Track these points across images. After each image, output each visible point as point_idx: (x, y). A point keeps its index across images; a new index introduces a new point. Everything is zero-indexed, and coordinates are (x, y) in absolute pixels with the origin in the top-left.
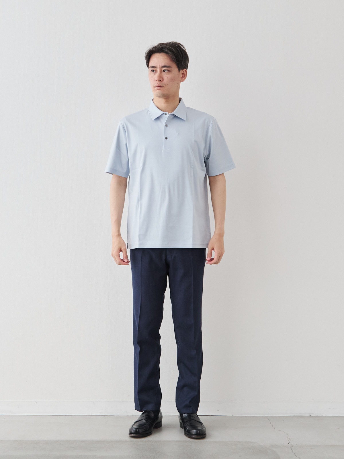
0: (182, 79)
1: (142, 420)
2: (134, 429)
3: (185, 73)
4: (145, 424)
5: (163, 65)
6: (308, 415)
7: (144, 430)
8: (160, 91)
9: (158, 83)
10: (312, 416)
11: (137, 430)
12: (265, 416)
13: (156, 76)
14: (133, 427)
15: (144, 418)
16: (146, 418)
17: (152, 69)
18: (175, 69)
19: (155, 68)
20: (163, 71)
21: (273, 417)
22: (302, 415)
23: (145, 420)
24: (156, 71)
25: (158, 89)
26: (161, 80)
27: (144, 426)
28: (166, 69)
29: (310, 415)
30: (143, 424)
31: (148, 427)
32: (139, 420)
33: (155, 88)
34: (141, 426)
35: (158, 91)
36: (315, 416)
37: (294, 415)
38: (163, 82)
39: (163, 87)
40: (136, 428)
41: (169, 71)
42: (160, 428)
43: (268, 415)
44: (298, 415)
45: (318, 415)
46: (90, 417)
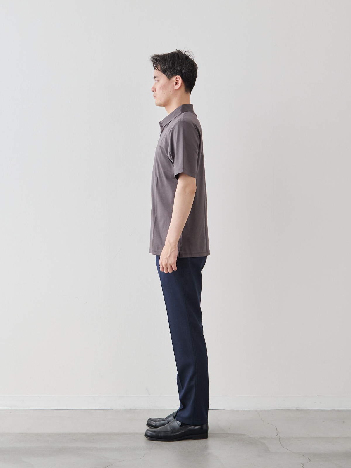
3: (179, 80)
6: (295, 409)
21: (263, 411)
22: (290, 409)
29: (297, 409)
36: (302, 410)
37: (282, 409)
43: (257, 409)
44: (285, 409)
45: (305, 409)
46: (90, 411)
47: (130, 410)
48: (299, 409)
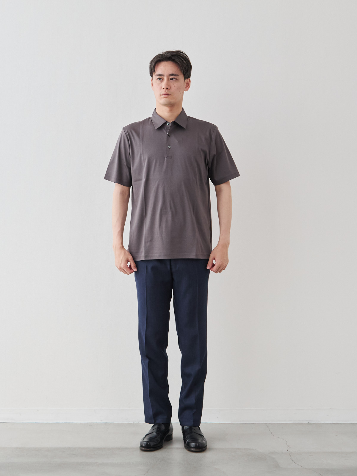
0: (186, 88)
1: (153, 432)
2: (145, 442)
3: (189, 82)
4: (156, 437)
5: (171, 73)
6: (307, 422)
7: (155, 443)
8: (167, 99)
9: (165, 91)
10: (311, 424)
11: (149, 443)
12: (264, 423)
13: (164, 84)
14: (144, 440)
15: (155, 430)
16: (157, 431)
17: (158, 77)
18: (181, 77)
19: (162, 76)
20: (170, 80)
21: (272, 424)
22: (301, 423)
23: (157, 433)
24: (163, 79)
25: (165, 97)
26: (169, 88)
27: (155, 439)
28: (172, 77)
29: (309, 423)
30: (154, 437)
31: (159, 440)
32: (150, 433)
33: (162, 96)
34: (151, 439)
35: (165, 99)
36: (313, 424)
37: (292, 422)
38: (170, 90)
39: (170, 95)
40: (147, 441)
41: (176, 79)
42: (171, 441)
43: (266, 423)
44: (296, 422)
45: (317, 422)
46: (91, 425)
47: (133, 423)
48: (311, 423)
